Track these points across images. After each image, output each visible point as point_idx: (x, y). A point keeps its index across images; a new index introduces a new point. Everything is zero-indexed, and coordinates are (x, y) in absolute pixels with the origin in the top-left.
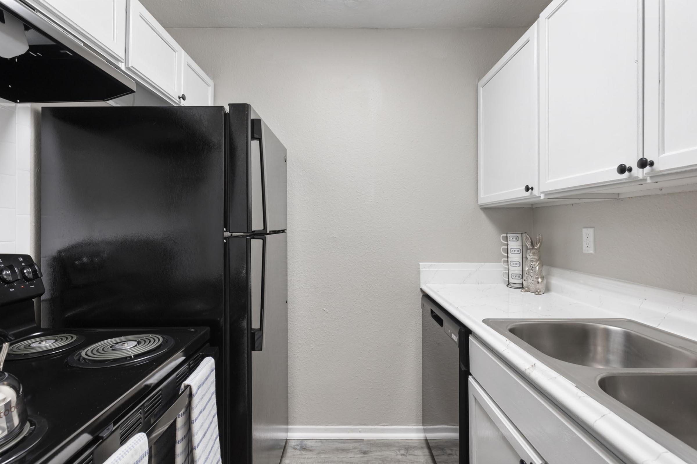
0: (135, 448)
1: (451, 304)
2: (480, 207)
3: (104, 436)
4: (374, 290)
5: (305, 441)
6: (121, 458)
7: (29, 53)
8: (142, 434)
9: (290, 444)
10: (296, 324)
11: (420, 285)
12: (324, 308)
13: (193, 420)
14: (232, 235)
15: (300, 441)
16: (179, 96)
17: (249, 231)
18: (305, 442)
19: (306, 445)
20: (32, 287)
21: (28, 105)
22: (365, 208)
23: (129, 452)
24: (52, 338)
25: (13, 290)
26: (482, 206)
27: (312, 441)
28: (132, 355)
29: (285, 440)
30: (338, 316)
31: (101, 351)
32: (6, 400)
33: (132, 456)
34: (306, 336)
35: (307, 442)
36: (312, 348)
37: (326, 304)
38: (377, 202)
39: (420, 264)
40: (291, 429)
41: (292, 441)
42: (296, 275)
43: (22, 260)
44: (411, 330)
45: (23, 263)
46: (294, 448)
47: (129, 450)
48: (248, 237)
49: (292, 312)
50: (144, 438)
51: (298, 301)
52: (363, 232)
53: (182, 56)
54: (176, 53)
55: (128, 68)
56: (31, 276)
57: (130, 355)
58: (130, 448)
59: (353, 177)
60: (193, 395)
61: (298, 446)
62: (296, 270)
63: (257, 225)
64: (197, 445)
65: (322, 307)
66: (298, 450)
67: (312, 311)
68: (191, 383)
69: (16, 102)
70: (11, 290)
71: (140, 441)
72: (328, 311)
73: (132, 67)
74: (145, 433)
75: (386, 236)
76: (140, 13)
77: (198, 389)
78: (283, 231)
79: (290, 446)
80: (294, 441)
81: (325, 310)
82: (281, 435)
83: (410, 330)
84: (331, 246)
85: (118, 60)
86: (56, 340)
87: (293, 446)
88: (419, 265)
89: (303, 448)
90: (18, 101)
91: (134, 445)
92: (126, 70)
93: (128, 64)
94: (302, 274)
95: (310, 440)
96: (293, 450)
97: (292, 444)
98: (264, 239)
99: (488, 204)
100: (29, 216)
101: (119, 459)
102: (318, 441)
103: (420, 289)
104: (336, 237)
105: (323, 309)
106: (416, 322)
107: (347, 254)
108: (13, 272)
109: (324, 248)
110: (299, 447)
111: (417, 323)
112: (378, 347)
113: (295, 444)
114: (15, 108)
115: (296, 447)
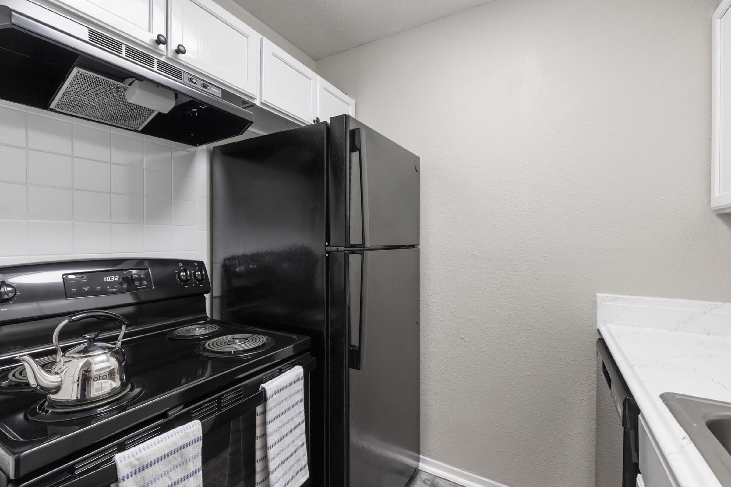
0: (186, 431)
1: (625, 359)
2: (716, 213)
3: (170, 414)
4: (526, 322)
5: (438, 478)
6: (171, 437)
7: (199, 107)
8: (197, 421)
9: (421, 475)
10: (431, 349)
11: (596, 324)
12: (462, 336)
13: (267, 422)
14: (338, 249)
15: (433, 476)
16: (314, 120)
17: (347, 246)
18: (438, 480)
19: (437, 484)
20: (201, 286)
21: (205, 147)
22: (515, 219)
23: (179, 434)
24: (203, 326)
25: (187, 287)
26: (719, 210)
27: (446, 481)
28: (233, 351)
29: (414, 468)
30: (479, 348)
31: (219, 344)
32: (111, 367)
33: (182, 438)
34: (441, 364)
35: (439, 481)
36: (448, 379)
37: (464, 332)
38: (532, 210)
39: (598, 294)
40: (424, 460)
41: (425, 473)
42: (431, 295)
43: (197, 265)
44: (582, 383)
45: (197, 267)
46: (424, 482)
47: (180, 432)
48: (346, 252)
49: (426, 334)
50: (198, 426)
51: (433, 323)
52: (511, 250)
53: (318, 81)
54: (311, 80)
55: (262, 103)
56: (200, 277)
57: (231, 351)
58: (181, 431)
59: (499, 182)
60: (267, 398)
61: (429, 481)
62: (431, 290)
63: (355, 239)
64: (270, 446)
65: (459, 334)
66: (428, 485)
67: (448, 337)
68: (266, 387)
69: (196, 146)
70: (185, 287)
71: (193, 427)
72: (466, 340)
73: (265, 101)
74: (201, 421)
75: (544, 255)
76: (273, 52)
77: (275, 393)
78: (413, 246)
79: (421, 478)
80: (426, 474)
81: (462, 339)
82: (411, 462)
83: (580, 383)
84: (471, 265)
85: (253, 98)
86: (205, 329)
87: (424, 479)
88: (596, 296)
89: (434, 485)
90: (198, 145)
91: (186, 429)
92: (261, 105)
93: (261, 101)
94: (438, 295)
95: (444, 480)
96: (422, 483)
97: (423, 476)
98: (362, 255)
99: (725, 207)
100: (206, 232)
101: (168, 437)
102: (452, 484)
103: (597, 330)
104: (476, 255)
105: (461, 338)
106: (590, 374)
107: (491, 275)
108: (186, 273)
109: (463, 267)
110: (429, 483)
111: (590, 376)
112: (531, 395)
113: (426, 478)
114: (196, 151)
115: (427, 481)
